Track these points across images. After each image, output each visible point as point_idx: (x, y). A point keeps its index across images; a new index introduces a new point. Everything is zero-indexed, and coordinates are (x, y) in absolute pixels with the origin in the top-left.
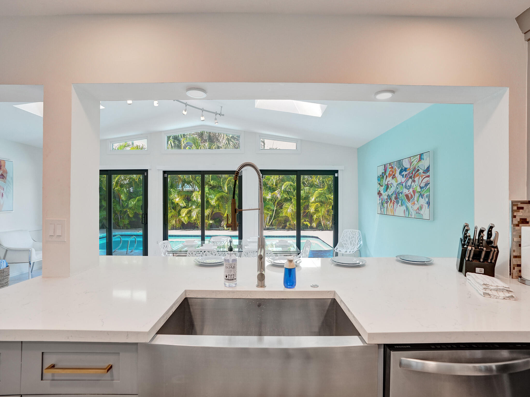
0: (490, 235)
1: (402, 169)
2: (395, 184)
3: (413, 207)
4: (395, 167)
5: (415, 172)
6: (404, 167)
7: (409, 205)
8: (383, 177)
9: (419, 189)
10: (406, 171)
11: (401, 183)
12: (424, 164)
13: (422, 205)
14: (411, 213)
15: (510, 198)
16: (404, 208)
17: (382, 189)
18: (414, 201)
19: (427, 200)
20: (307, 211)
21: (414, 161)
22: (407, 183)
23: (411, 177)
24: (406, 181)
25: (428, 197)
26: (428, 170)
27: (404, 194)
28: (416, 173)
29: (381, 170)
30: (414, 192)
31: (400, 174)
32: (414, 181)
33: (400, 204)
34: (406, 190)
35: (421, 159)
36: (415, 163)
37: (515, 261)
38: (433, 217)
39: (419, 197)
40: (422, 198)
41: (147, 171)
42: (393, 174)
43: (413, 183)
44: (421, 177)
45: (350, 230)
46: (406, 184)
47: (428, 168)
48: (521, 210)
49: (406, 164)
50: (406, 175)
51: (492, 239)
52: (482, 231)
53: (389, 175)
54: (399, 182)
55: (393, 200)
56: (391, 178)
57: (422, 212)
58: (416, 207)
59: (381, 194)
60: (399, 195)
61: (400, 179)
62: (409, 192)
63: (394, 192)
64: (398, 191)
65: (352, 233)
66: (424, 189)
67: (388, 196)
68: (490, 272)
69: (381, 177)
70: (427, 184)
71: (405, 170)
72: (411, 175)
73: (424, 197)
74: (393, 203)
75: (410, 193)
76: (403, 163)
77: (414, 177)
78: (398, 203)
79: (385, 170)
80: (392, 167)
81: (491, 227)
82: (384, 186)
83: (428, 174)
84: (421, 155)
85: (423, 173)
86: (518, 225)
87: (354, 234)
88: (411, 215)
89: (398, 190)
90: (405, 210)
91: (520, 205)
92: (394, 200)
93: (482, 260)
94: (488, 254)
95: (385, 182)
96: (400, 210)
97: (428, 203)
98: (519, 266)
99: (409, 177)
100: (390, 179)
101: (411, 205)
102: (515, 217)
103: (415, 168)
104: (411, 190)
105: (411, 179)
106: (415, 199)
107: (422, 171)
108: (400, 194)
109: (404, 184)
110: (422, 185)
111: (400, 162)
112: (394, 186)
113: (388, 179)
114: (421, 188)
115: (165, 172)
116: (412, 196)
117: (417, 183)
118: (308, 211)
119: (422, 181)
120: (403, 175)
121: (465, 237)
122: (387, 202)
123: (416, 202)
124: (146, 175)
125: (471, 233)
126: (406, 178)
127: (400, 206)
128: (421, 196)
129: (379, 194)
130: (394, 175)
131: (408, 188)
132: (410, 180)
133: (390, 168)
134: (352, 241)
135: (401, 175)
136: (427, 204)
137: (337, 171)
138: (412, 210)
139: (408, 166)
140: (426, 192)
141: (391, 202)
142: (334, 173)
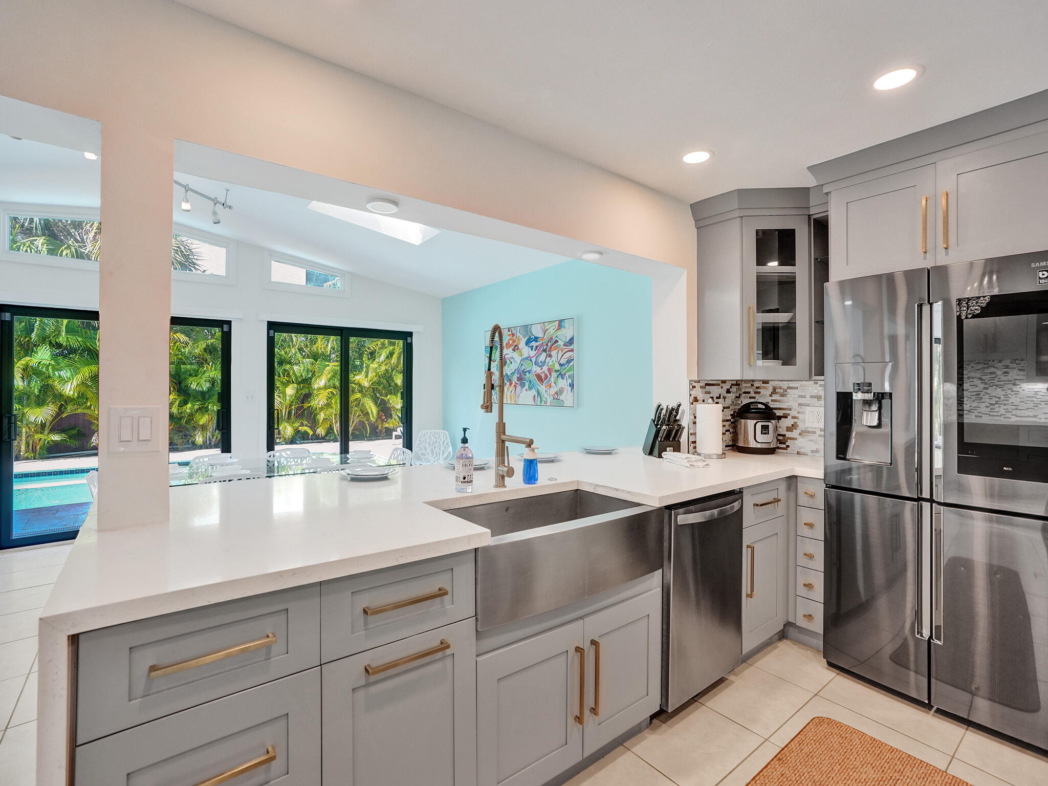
0: (677, 413)
1: (530, 338)
2: (518, 359)
3: (548, 391)
4: (518, 334)
5: (552, 343)
6: (533, 335)
7: (542, 388)
8: (496, 348)
9: (557, 367)
10: (537, 341)
11: (529, 358)
12: (566, 333)
13: (563, 389)
14: (545, 400)
15: (688, 378)
16: (533, 392)
17: (493, 366)
18: (550, 382)
19: (569, 381)
20: (306, 405)
21: (550, 328)
22: (538, 358)
23: (545, 351)
24: (537, 356)
25: (572, 377)
26: (571, 341)
27: (533, 373)
28: (552, 345)
30: (550, 370)
31: (526, 345)
32: (550, 356)
33: (527, 387)
34: (536, 368)
35: (560, 327)
36: (551, 331)
38: (578, 403)
39: (558, 377)
40: (563, 379)
42: (515, 344)
43: (548, 359)
44: (560, 351)
45: (431, 431)
46: (536, 360)
47: (572, 339)
48: (694, 389)
49: (537, 332)
50: (537, 347)
51: (678, 418)
52: (673, 410)
53: (507, 345)
54: (526, 355)
55: (514, 382)
56: (511, 349)
57: (562, 398)
58: (553, 391)
60: (526, 375)
61: (526, 351)
62: (543, 370)
63: (517, 371)
64: (524, 369)
65: (433, 436)
66: (566, 366)
67: (505, 375)
68: (677, 449)
70: (569, 361)
71: (536, 339)
72: (545, 348)
73: (565, 378)
74: (515, 386)
75: (544, 372)
76: (532, 331)
77: (550, 351)
78: (523, 385)
80: (513, 335)
81: (679, 406)
82: (497, 361)
83: (571, 347)
84: (560, 322)
85: (564, 345)
86: (692, 404)
87: (437, 437)
88: (545, 403)
89: (523, 367)
90: (535, 396)
91: (694, 384)
92: (517, 382)
93: (671, 440)
94: (677, 432)
96: (526, 396)
97: (572, 385)
98: (694, 442)
99: (542, 349)
100: (508, 351)
101: (545, 389)
102: (691, 395)
103: (552, 338)
104: (545, 368)
105: (546, 352)
106: (552, 380)
107: (563, 343)
108: (527, 373)
109: (534, 360)
110: (563, 361)
111: (526, 328)
112: (515, 361)
113: (505, 351)
114: (561, 365)
116: (546, 375)
117: (554, 358)
118: (309, 405)
119: (562, 356)
120: (532, 347)
123: (553, 384)
126: (537, 351)
127: (526, 390)
128: (562, 376)
130: (516, 346)
131: (540, 364)
132: (544, 354)
133: (509, 335)
134: (435, 448)
135: (529, 347)
136: (570, 386)
137: (410, 334)
138: (548, 397)
139: (540, 335)
140: (568, 371)
141: (511, 384)
142: (406, 336)
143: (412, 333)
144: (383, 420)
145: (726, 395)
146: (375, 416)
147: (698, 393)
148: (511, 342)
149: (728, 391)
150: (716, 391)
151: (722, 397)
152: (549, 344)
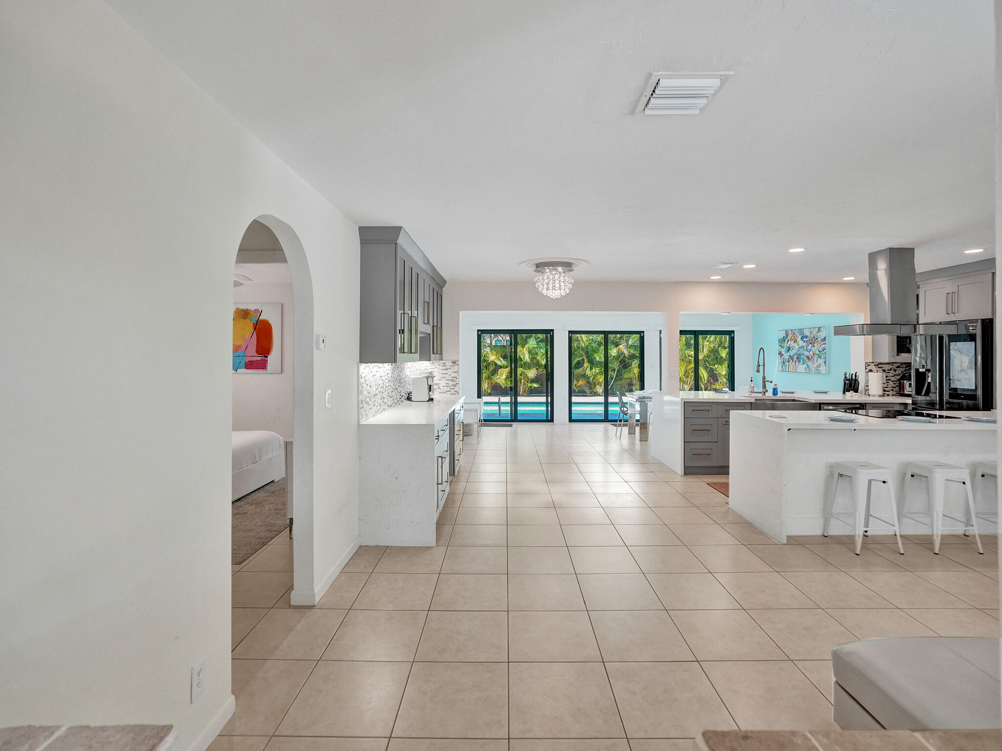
0: (856, 376)
1: (803, 336)
2: (797, 347)
3: (813, 365)
4: (797, 333)
6: (805, 335)
7: (810, 363)
8: (785, 340)
9: (818, 353)
11: (803, 347)
12: (822, 334)
13: (821, 364)
15: (865, 360)
16: (805, 366)
17: (783, 351)
19: (824, 360)
21: (813, 331)
23: (811, 343)
24: (807, 346)
25: (825, 358)
26: (825, 339)
27: (805, 355)
28: (815, 340)
29: (783, 334)
30: (814, 354)
31: (801, 340)
32: (814, 346)
33: (801, 363)
34: (806, 352)
35: (819, 331)
36: (814, 333)
37: (867, 388)
38: (829, 372)
39: (818, 358)
40: (821, 359)
41: (552, 330)
43: (813, 348)
44: (819, 344)
45: (745, 387)
46: (807, 348)
47: (825, 338)
49: (807, 333)
50: (807, 341)
51: (857, 378)
52: (852, 375)
53: (790, 339)
54: (800, 345)
56: (793, 341)
57: (820, 369)
58: (815, 365)
59: (782, 355)
61: (801, 343)
63: (796, 354)
64: (800, 353)
66: (822, 352)
67: (790, 356)
68: (856, 391)
69: (783, 340)
70: (824, 349)
71: (806, 337)
74: (795, 362)
75: (811, 355)
76: (804, 332)
77: (814, 343)
78: (799, 362)
79: (787, 335)
80: (794, 333)
81: (857, 373)
82: (785, 348)
83: (824, 342)
84: (819, 328)
86: (868, 372)
88: (812, 371)
91: (869, 364)
92: (796, 360)
93: (852, 387)
94: (855, 385)
95: (786, 345)
96: (801, 367)
97: (825, 362)
98: (868, 390)
99: (809, 343)
100: (791, 343)
102: (866, 369)
103: (814, 337)
104: (811, 353)
106: (815, 359)
107: (820, 340)
108: (802, 355)
109: (805, 348)
110: (820, 350)
111: (801, 331)
112: (795, 348)
113: (789, 342)
114: (819, 351)
115: (570, 332)
116: (812, 357)
117: (816, 348)
119: (820, 347)
120: (804, 341)
121: (846, 377)
122: (788, 362)
123: (815, 362)
124: (551, 334)
125: (847, 376)
126: (806, 343)
128: (820, 357)
129: (780, 354)
130: (796, 340)
131: (809, 351)
132: (811, 345)
133: (791, 334)
137: (733, 332)
138: (813, 367)
139: (809, 335)
140: (823, 355)
141: (793, 361)
142: (731, 333)
143: (734, 331)
144: (711, 383)
145: (896, 369)
146: (706, 379)
147: (872, 367)
148: (793, 337)
149: (898, 367)
150: (887, 367)
151: (893, 370)
152: (813, 340)
